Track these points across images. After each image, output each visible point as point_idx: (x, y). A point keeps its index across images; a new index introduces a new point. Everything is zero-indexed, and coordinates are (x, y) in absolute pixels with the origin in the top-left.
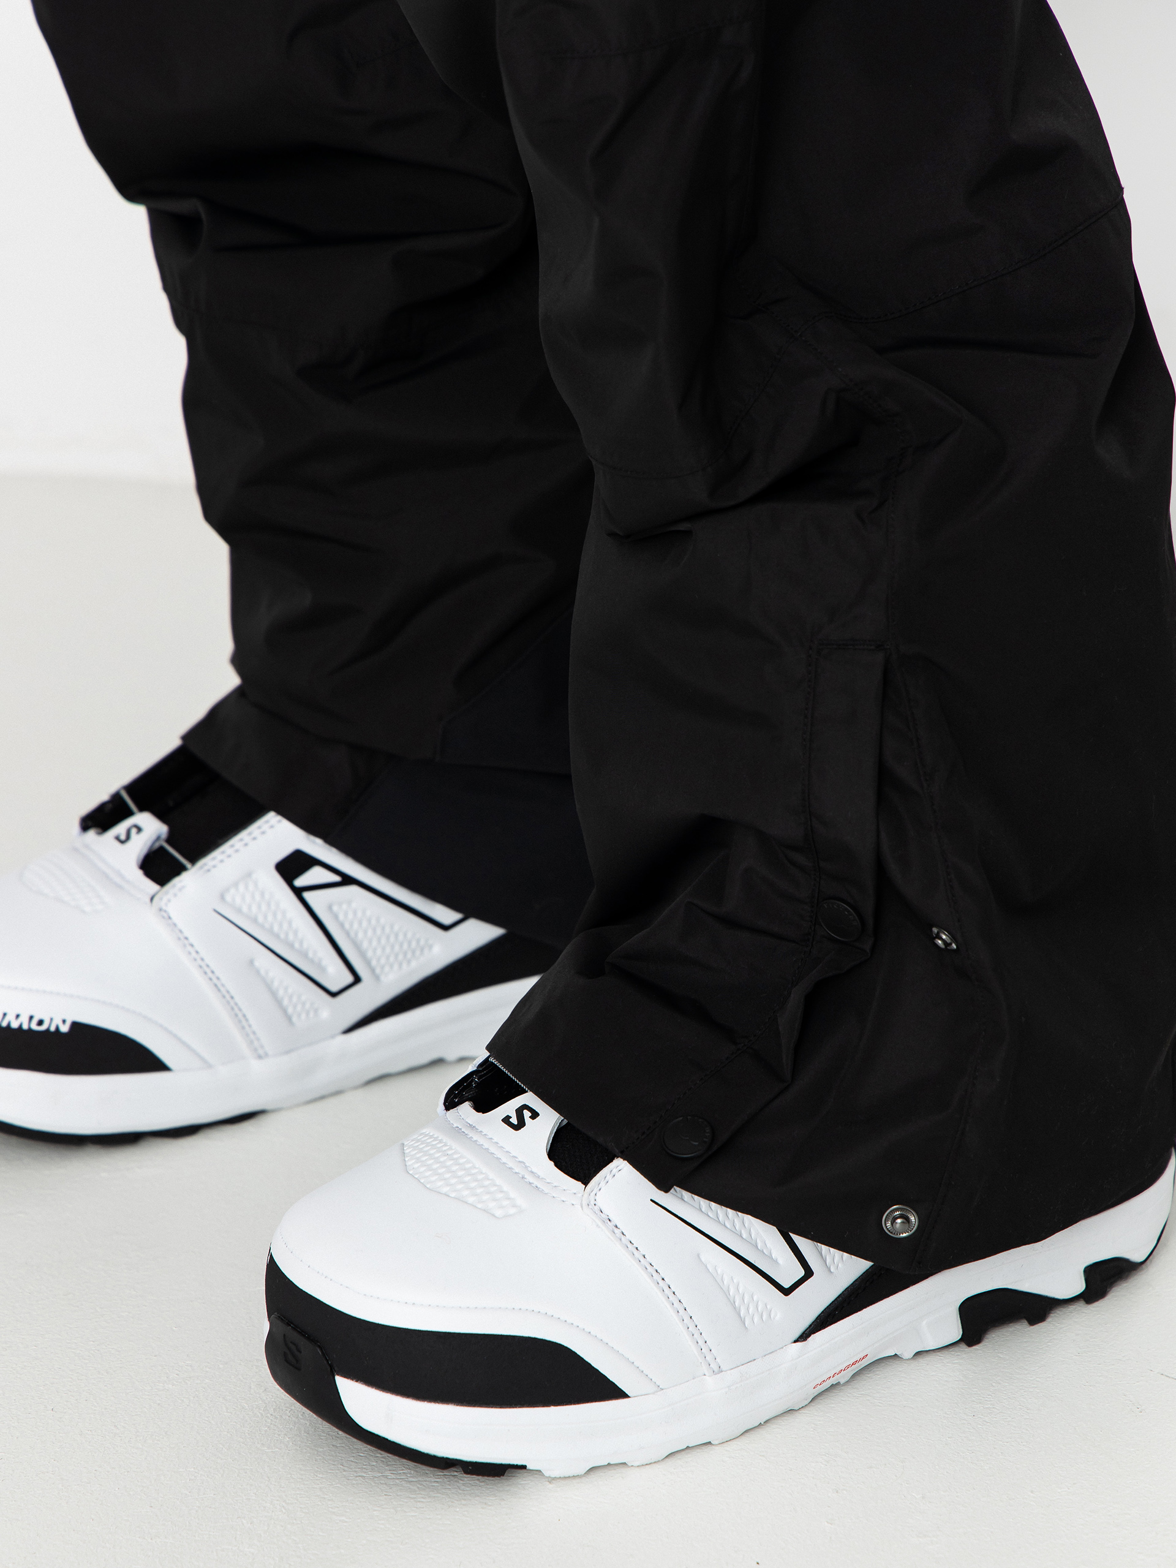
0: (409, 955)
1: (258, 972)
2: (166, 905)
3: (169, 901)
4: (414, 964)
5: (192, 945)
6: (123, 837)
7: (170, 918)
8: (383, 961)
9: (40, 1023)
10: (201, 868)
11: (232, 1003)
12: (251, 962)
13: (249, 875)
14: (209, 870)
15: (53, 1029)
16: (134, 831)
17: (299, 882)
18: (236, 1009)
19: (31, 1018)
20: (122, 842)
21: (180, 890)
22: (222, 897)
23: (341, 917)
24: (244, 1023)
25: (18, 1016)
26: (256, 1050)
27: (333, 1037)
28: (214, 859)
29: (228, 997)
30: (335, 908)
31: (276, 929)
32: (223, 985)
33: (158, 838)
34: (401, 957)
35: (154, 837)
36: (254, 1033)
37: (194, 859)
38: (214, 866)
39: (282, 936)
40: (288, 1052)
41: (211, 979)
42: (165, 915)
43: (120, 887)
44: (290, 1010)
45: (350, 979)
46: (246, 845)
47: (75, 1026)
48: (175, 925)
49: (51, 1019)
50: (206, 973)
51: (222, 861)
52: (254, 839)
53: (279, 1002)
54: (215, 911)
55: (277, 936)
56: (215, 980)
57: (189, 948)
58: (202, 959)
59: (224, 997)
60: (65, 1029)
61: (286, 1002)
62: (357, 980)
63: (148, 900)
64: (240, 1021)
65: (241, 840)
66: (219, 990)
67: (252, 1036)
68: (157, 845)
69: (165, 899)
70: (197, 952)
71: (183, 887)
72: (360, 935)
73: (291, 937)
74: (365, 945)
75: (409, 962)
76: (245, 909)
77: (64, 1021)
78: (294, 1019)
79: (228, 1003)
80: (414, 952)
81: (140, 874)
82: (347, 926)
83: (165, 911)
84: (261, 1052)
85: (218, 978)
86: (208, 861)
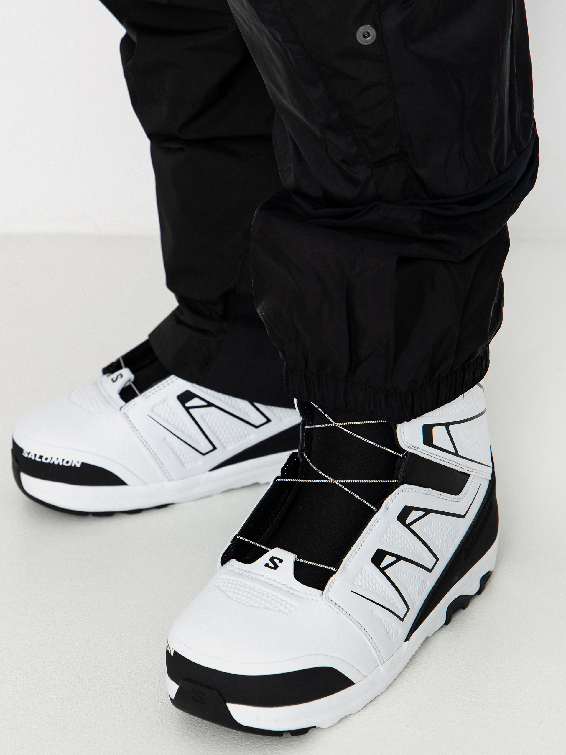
0: (239, 438)
1: (168, 443)
2: (127, 412)
3: (129, 410)
4: (241, 442)
5: (137, 431)
6: (114, 379)
7: (128, 418)
8: (227, 440)
9: (67, 462)
10: (144, 396)
11: (156, 457)
12: (165, 439)
13: (165, 400)
14: (147, 397)
15: (73, 465)
16: (120, 376)
17: (188, 405)
18: (158, 460)
19: (63, 460)
20: (114, 381)
21: (134, 405)
22: (152, 410)
23: (207, 421)
24: (161, 465)
25: (57, 459)
26: (167, 477)
27: (204, 472)
28: (150, 392)
29: (153, 454)
30: (204, 417)
31: (177, 425)
32: (151, 449)
33: (129, 380)
34: (235, 439)
35: (127, 380)
36: (166, 470)
37: (141, 391)
38: (150, 396)
39: (179, 428)
40: (182, 479)
41: (145, 446)
42: (126, 416)
43: (109, 402)
44: (183, 461)
45: (211, 448)
46: (164, 387)
47: (83, 464)
48: (130, 421)
49: (72, 461)
50: (143, 443)
51: (153, 393)
52: (168, 384)
53: (178, 457)
54: (149, 416)
55: (177, 428)
56: (148, 446)
57: (136, 432)
58: (142, 437)
59: (152, 454)
60: (78, 465)
61: (181, 457)
62: (215, 448)
63: (119, 409)
64: (159, 465)
65: (163, 384)
66: (149, 451)
67: (165, 471)
68: (128, 384)
69: (127, 409)
70: (140, 434)
71: (135, 404)
72: (216, 429)
73: (183, 429)
74: (218, 433)
75: (239, 441)
76: (162, 416)
77: (78, 462)
78: (185, 464)
79: (154, 456)
80: (242, 437)
81: (118, 397)
82: (210, 425)
83: (126, 415)
84: (170, 478)
85: (149, 446)
86: (147, 393)
